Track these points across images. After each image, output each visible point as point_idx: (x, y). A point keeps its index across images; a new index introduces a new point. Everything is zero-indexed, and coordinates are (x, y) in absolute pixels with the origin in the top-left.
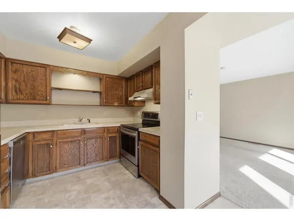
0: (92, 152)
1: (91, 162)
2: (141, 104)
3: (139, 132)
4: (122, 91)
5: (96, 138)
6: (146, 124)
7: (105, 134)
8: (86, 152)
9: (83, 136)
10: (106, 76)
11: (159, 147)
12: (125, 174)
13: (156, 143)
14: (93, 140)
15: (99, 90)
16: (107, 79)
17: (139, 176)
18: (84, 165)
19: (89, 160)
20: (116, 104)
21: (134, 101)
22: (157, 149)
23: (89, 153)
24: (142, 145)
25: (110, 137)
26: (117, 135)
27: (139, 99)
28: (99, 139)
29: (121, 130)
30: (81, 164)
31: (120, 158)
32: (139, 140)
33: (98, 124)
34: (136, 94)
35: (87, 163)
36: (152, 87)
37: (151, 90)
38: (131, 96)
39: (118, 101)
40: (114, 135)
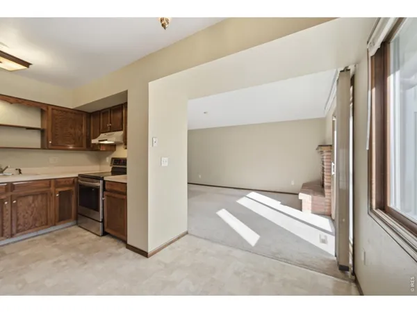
0: (26, 215)
1: (24, 230)
2: (109, 148)
3: (104, 182)
4: (81, 130)
5: (35, 195)
6: (114, 172)
7: (52, 189)
8: (14, 215)
9: (10, 194)
10: (54, 107)
11: (125, 194)
12: (84, 237)
13: (123, 191)
14: (31, 199)
15: (40, 127)
16: (55, 112)
17: (105, 234)
18: (12, 236)
19: (20, 227)
20: (71, 147)
21: (100, 144)
22: (124, 197)
23: (21, 217)
24: (107, 196)
25: (60, 192)
26: (73, 189)
27: (106, 142)
28: (40, 198)
29: (79, 181)
30: (5, 234)
31: (77, 219)
32: (104, 189)
33: (37, 175)
34: (102, 136)
35: (18, 231)
36: (122, 130)
37: (121, 133)
38: (95, 138)
39: (74, 143)
40: (67, 189)
